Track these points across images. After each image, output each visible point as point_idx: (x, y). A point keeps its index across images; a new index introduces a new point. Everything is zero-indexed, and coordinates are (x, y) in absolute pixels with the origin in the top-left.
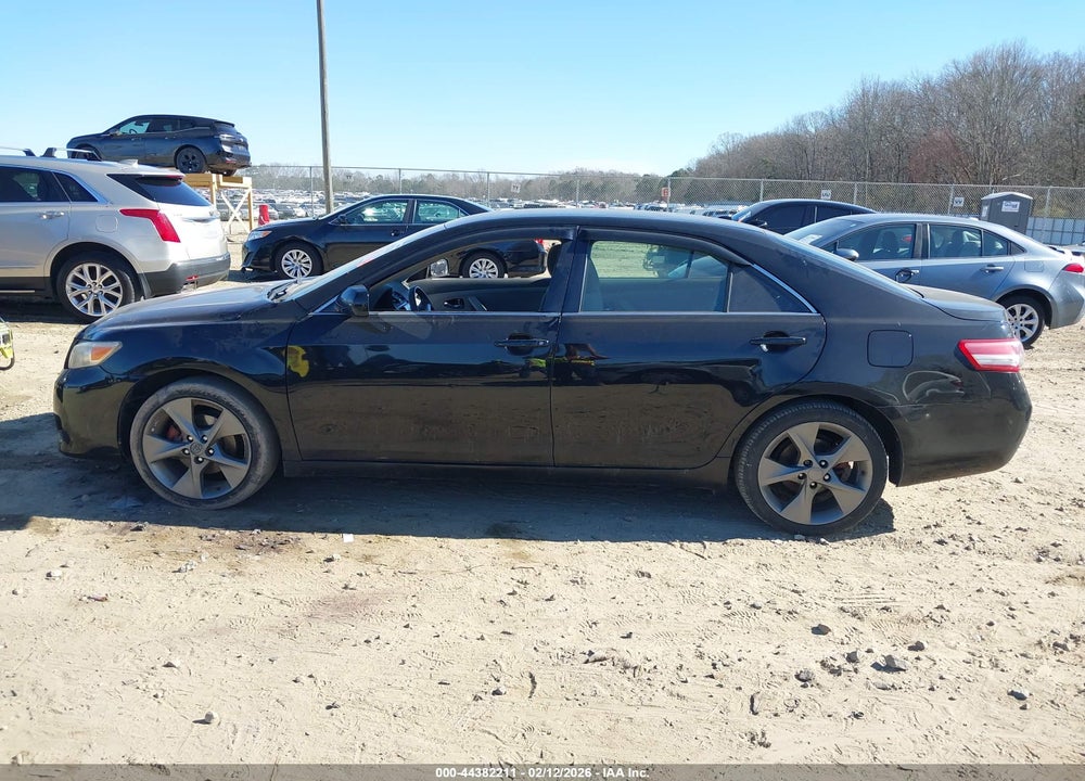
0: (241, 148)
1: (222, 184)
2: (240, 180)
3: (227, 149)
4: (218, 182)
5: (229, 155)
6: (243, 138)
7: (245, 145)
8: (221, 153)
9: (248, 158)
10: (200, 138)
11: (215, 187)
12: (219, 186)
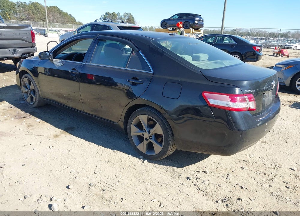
0: (201, 22)
1: (194, 32)
2: (200, 31)
3: (196, 22)
4: (193, 31)
5: (197, 24)
6: (202, 19)
7: (203, 21)
8: (194, 23)
9: (203, 25)
10: (190, 19)
11: (191, 33)
12: (193, 33)
